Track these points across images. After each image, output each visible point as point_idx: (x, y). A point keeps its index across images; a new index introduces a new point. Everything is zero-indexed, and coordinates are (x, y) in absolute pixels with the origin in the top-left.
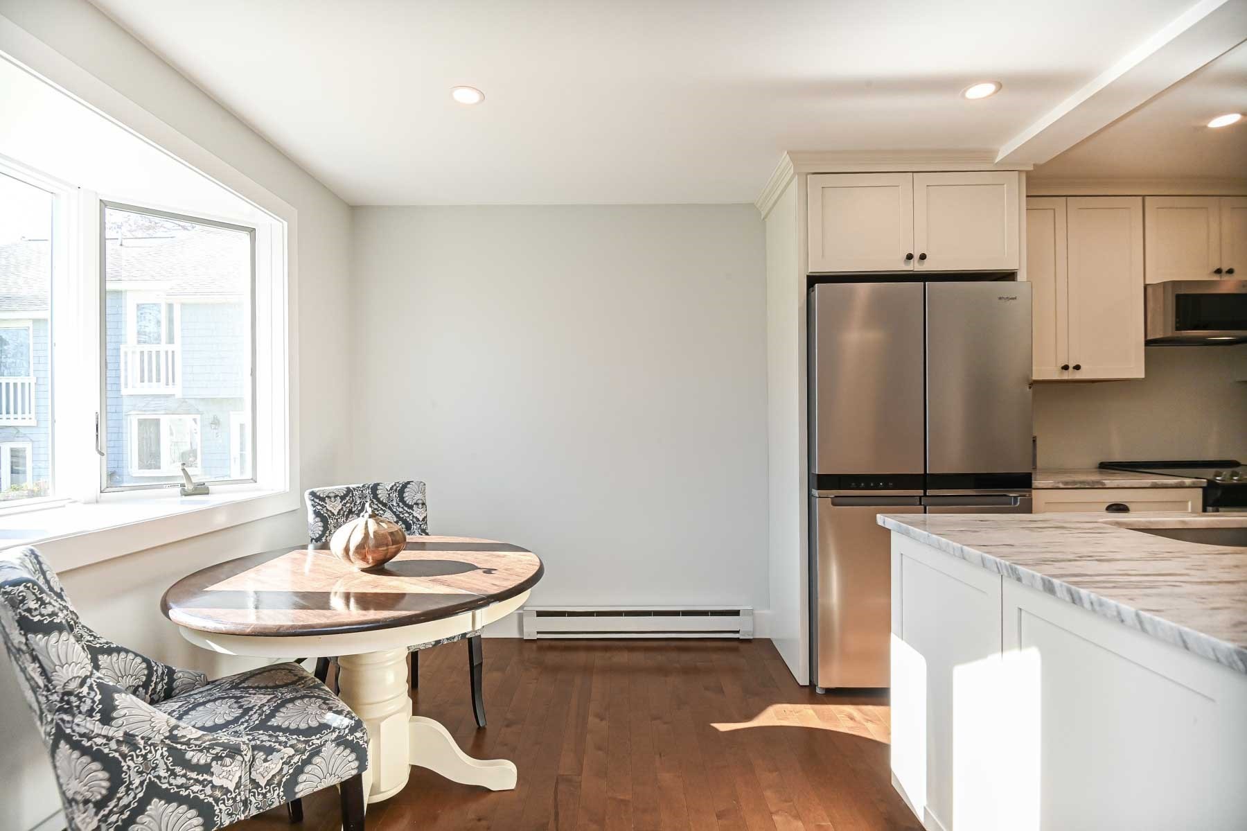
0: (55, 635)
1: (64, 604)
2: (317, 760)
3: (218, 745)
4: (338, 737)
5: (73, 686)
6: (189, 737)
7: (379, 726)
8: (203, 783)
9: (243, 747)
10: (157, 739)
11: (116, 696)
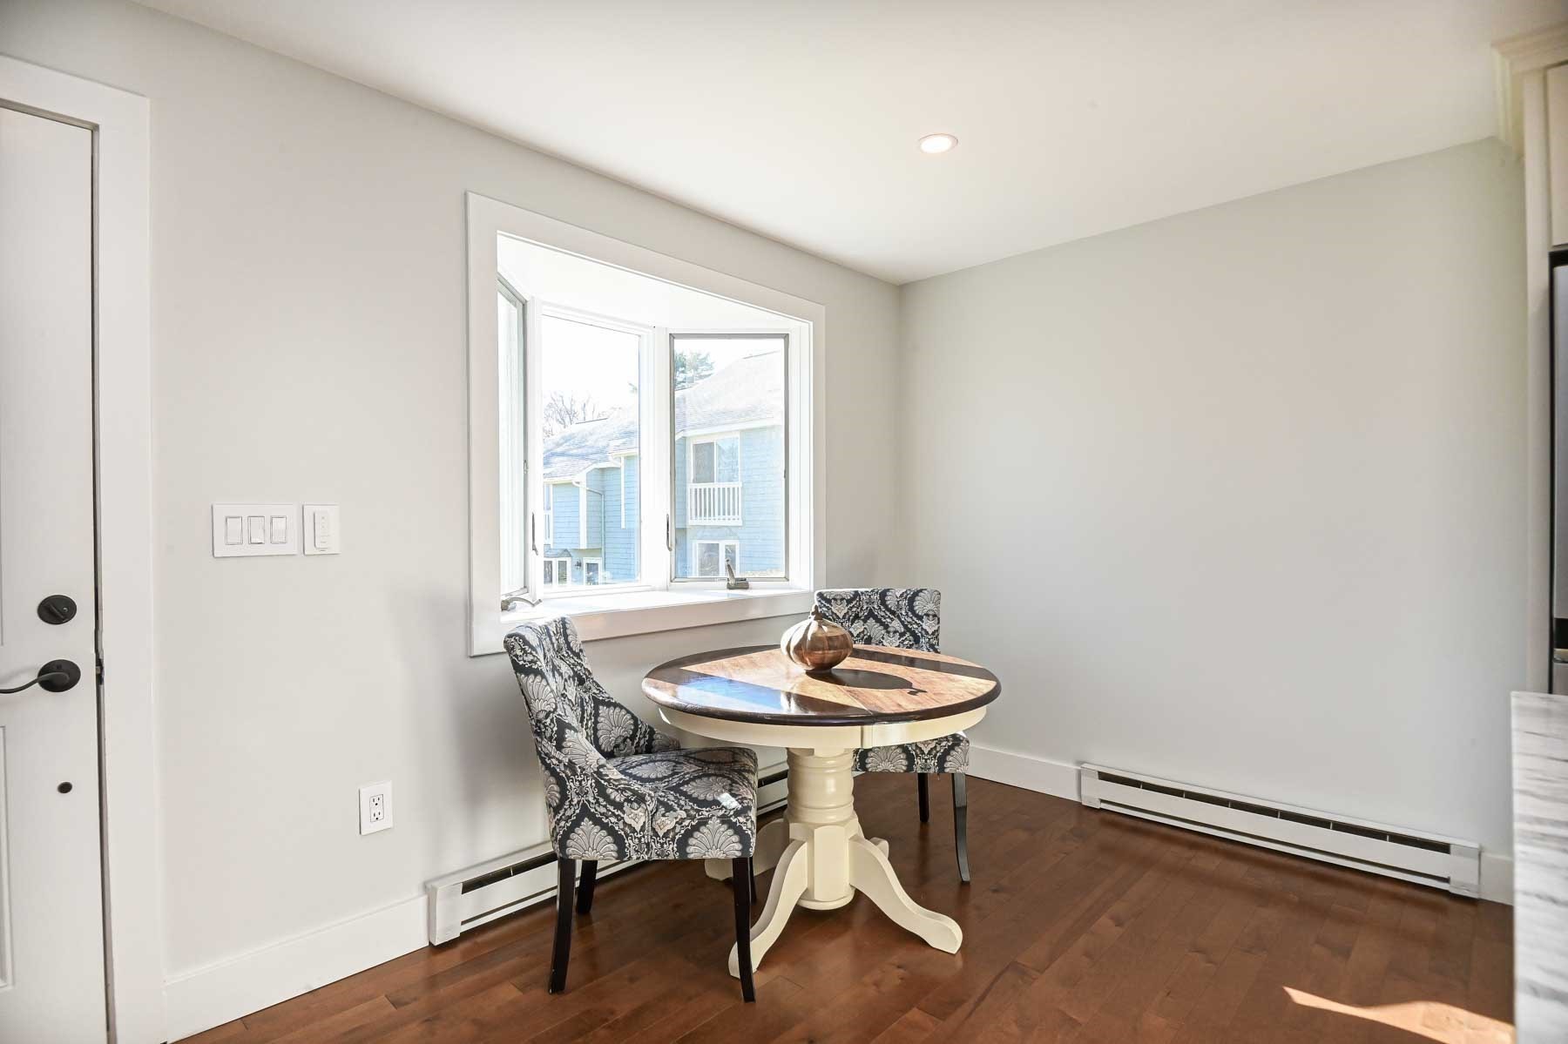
0: (532, 676)
1: (580, 661)
2: (703, 829)
3: (630, 790)
4: (723, 816)
5: (542, 716)
6: (610, 776)
7: (813, 832)
8: (619, 818)
9: (648, 798)
10: (589, 771)
11: (567, 731)
